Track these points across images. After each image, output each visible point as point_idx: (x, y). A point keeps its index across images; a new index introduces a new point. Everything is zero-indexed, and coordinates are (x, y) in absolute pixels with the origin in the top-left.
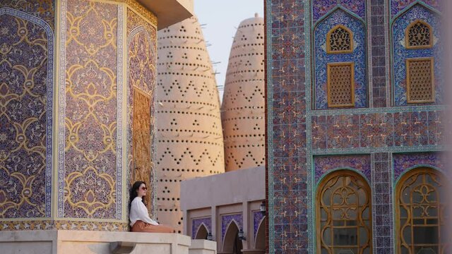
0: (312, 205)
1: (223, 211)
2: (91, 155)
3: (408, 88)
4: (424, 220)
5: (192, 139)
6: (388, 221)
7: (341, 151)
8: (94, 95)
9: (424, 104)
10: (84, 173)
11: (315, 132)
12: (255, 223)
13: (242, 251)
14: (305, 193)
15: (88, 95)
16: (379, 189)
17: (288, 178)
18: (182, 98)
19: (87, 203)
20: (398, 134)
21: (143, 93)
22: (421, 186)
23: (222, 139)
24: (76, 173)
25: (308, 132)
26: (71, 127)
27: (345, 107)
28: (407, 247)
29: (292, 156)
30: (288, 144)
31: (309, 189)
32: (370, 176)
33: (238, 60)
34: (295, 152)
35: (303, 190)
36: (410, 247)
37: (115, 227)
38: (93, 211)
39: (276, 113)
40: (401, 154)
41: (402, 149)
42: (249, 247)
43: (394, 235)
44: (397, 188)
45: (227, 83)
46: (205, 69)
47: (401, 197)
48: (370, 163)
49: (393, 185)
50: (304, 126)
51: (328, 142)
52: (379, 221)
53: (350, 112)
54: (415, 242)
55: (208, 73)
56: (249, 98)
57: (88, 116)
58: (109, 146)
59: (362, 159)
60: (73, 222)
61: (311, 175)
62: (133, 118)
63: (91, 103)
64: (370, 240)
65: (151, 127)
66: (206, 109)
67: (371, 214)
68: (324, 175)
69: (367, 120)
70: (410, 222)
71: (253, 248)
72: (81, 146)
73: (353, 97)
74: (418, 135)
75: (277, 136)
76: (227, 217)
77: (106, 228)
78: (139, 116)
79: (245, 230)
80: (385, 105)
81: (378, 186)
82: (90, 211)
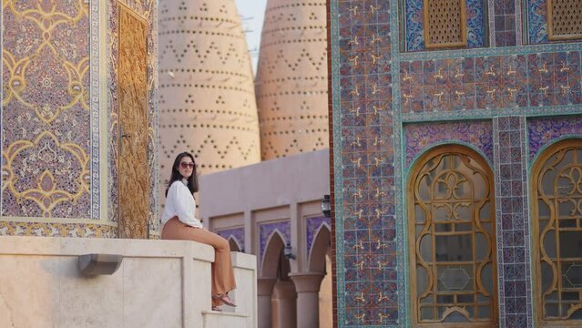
0: (402, 199)
1: (261, 218)
2: (47, 113)
3: (550, 16)
4: (575, 220)
5: (215, 123)
6: (521, 222)
7: (447, 115)
8: (52, 13)
9: (574, 40)
10: (37, 141)
11: (406, 87)
12: (308, 234)
13: (289, 275)
14: (391, 182)
15: (42, 12)
16: (506, 173)
17: (364, 158)
18: (201, 66)
19: (42, 192)
20: (534, 88)
21: (134, 14)
22: (570, 168)
23: (256, 122)
24: (21, 141)
25: (395, 86)
26: (12, 66)
27: (451, 48)
28: (550, 263)
29: (370, 124)
30: (364, 105)
31: (397, 175)
32: (492, 154)
33: (276, 13)
34: (376, 118)
35: (389, 177)
36: (556, 262)
37: (89, 232)
38: (52, 206)
39: (345, 58)
40: (540, 119)
41: (541, 110)
42: (300, 269)
43: (531, 244)
44: (534, 171)
45: (263, 46)
46: (231, 25)
47: (540, 186)
48: (491, 133)
49: (527, 167)
50: (389, 77)
51: (426, 102)
52: (507, 223)
53: (460, 56)
54: (562, 256)
55: (236, 31)
56: (293, 66)
57: (41, 46)
58: (78, 97)
59: (479, 127)
60: (18, 223)
61: (399, 154)
62: (118, 52)
63: (47, 27)
64: (492, 253)
65: (148, 71)
66: (233, 81)
67: (493, 214)
68: (421, 152)
69: (486, 65)
70: (554, 224)
71: (306, 270)
72: (29, 98)
73: (463, 31)
74: (566, 88)
75: (346, 94)
76: (267, 226)
77: (73, 233)
78: (126, 50)
79: (294, 244)
80: (513, 43)
81: (504, 169)
82: (47, 205)
